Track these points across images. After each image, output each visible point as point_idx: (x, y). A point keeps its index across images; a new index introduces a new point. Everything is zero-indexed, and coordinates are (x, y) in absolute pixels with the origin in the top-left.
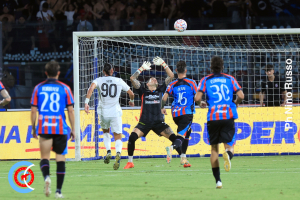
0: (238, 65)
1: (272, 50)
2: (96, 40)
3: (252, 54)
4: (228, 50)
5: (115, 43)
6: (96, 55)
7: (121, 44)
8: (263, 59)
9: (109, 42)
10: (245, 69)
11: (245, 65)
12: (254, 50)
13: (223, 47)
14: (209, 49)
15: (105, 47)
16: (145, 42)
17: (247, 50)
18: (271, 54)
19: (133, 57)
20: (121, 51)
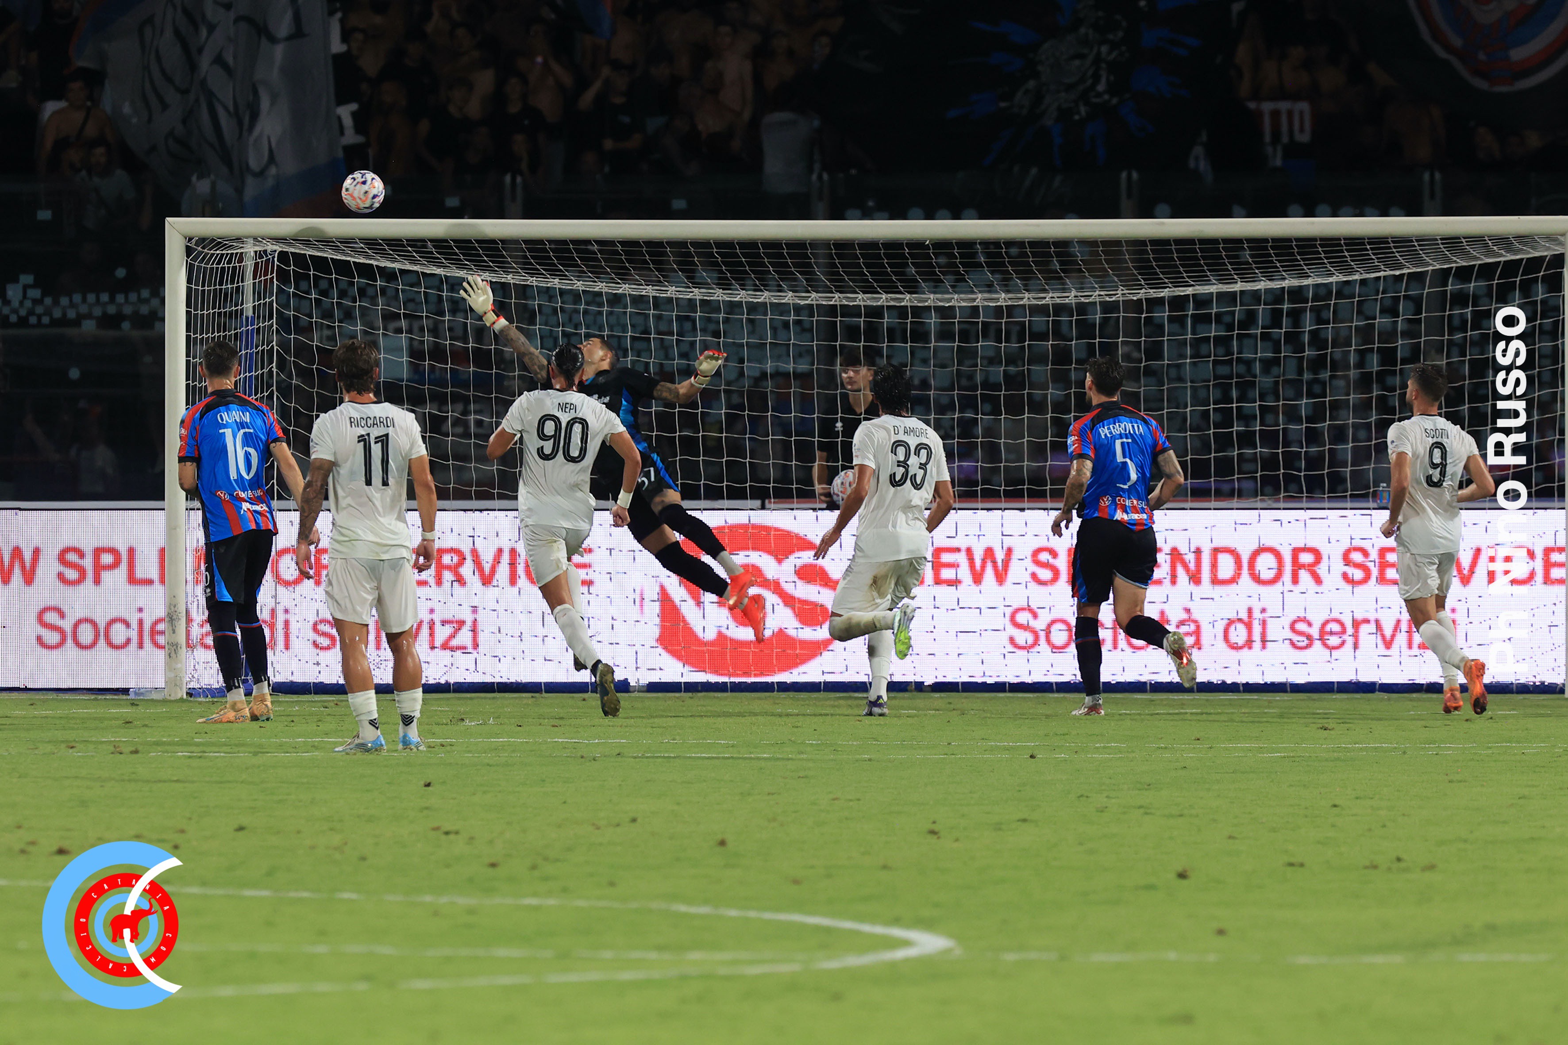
0: (781, 350)
1: (907, 300)
2: (250, 249)
3: (832, 310)
4: (742, 296)
5: (321, 263)
6: (248, 307)
7: (343, 267)
8: (873, 332)
9: (300, 259)
10: (803, 367)
11: (803, 353)
12: (837, 299)
13: (724, 284)
14: (671, 291)
15: (283, 276)
16: (432, 260)
17: (814, 298)
18: (902, 312)
19: (390, 317)
20: (342, 294)
